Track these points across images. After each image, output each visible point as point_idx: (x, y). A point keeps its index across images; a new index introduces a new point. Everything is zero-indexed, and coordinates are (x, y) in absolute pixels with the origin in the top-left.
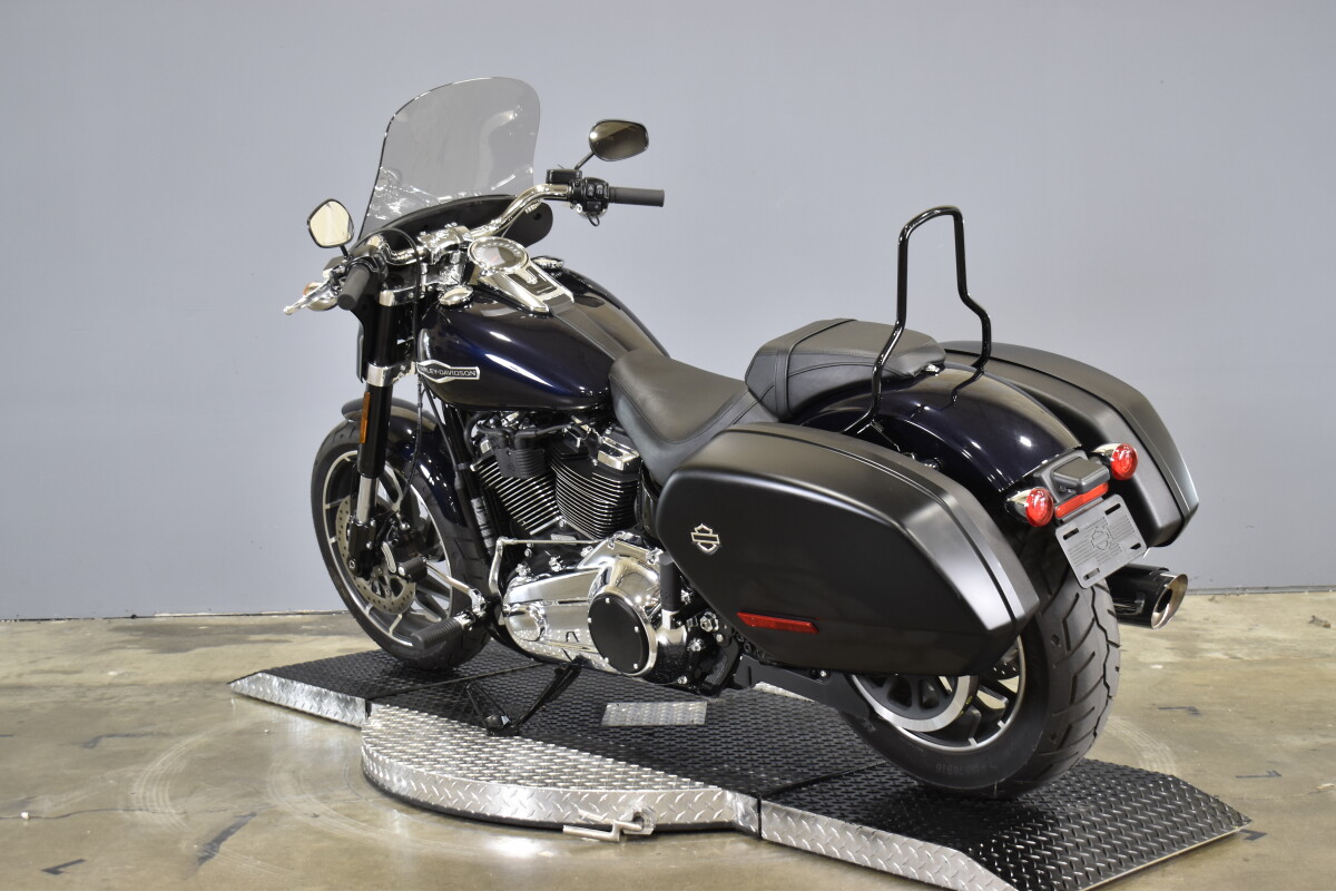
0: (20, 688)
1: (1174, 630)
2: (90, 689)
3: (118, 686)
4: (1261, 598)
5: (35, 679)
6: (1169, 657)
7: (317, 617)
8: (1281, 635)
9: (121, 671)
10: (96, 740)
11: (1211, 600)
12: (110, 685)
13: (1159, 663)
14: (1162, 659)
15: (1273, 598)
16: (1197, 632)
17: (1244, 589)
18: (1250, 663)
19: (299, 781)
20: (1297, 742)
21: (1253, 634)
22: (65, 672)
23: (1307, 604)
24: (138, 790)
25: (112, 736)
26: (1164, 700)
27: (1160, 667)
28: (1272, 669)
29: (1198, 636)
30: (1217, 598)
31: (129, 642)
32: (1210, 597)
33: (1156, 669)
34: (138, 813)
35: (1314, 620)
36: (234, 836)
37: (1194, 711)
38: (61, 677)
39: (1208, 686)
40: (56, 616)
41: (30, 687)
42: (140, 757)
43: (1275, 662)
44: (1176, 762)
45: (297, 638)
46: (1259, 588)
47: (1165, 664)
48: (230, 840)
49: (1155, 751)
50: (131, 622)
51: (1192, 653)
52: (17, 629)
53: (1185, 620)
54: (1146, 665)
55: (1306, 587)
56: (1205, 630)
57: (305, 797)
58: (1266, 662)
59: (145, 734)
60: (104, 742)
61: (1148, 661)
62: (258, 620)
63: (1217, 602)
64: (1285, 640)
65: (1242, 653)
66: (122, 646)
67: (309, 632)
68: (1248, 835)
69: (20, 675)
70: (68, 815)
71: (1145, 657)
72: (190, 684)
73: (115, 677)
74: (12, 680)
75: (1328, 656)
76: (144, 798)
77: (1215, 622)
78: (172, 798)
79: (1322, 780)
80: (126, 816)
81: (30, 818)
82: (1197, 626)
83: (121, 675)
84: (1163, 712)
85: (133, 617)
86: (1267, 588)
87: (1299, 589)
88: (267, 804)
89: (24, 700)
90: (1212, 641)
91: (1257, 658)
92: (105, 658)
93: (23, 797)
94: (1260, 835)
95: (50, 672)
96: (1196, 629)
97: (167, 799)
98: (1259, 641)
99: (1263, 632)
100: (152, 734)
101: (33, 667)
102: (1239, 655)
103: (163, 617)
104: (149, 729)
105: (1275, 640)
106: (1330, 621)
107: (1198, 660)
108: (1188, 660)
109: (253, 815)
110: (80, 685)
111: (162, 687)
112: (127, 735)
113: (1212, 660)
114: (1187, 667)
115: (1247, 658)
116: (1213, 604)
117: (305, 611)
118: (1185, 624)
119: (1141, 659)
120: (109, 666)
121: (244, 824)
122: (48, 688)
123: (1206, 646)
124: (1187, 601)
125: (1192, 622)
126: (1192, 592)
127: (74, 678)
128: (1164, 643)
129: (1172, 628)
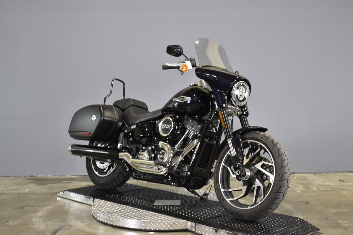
0: (3, 194)
1: (304, 182)
2: (21, 194)
3: (28, 194)
4: (327, 175)
5: (7, 192)
6: (302, 189)
7: (79, 177)
8: (331, 184)
9: (29, 190)
10: (23, 207)
11: (314, 175)
12: (26, 193)
13: (299, 191)
14: (300, 190)
15: (330, 174)
16: (310, 183)
17: (323, 172)
18: (323, 191)
19: (76, 218)
20: (333, 211)
21: (324, 184)
22: (14, 190)
23: (339, 176)
24: (34, 220)
25: (27, 206)
26: (300, 200)
27: (299, 192)
28: (328, 192)
29: (310, 184)
30: (316, 174)
31: (31, 182)
32: (314, 174)
33: (298, 192)
34: (35, 225)
35: (340, 180)
36: (60, 231)
37: (307, 203)
38: (13, 191)
39: (312, 196)
40: (11, 175)
41: (5, 194)
42: (35, 211)
43: (329, 191)
44: (302, 215)
45: (75, 182)
46: (327, 172)
47: (301, 191)
48: (59, 232)
49: (297, 213)
50: (31, 178)
51: (308, 188)
52: (1, 179)
53: (307, 180)
55: (339, 172)
56: (312, 182)
57: (77, 222)
58: (327, 191)
59: (36, 206)
60: (25, 208)
61: (296, 190)
62: (65, 177)
63: (315, 175)
64: (332, 185)
65: (321, 188)
66: (29, 183)
67: (78, 180)
68: (319, 233)
69: (3, 191)
70: (17, 226)
71: (296, 189)
72: (47, 193)
73: (27, 191)
75: (343, 189)
76: (36, 222)
77: (315, 180)
78: (43, 222)
79: (339, 220)
80: (32, 226)
82: (310, 181)
83: (29, 191)
84: (299, 203)
85: (32, 176)
86: (329, 172)
87: (337, 172)
88: (68, 224)
89: (4, 197)
90: (313, 185)
91: (325, 190)
92: (25, 186)
93: (5, 221)
94: (322, 233)
95: (11, 190)
96: (309, 182)
97: (42, 222)
98: (326, 185)
99: (327, 183)
100: (38, 206)
101: (6, 189)
102: (320, 189)
103: (40, 176)
105: (330, 185)
106: (344, 181)
107: (310, 190)
108: (307, 190)
109: (64, 226)
110: (18, 193)
111: (40, 194)
112: (31, 206)
113: (313, 190)
114: (307, 192)
115: (322, 190)
116: (315, 176)
117: (77, 175)
118: (307, 181)
119: (295, 190)
120: (26, 188)
121: (62, 228)
122: (10, 194)
123: (312, 186)
124: (308, 175)
125: (309, 180)
126: (309, 173)
127: (17, 192)
128: (301, 186)
129: (303, 182)
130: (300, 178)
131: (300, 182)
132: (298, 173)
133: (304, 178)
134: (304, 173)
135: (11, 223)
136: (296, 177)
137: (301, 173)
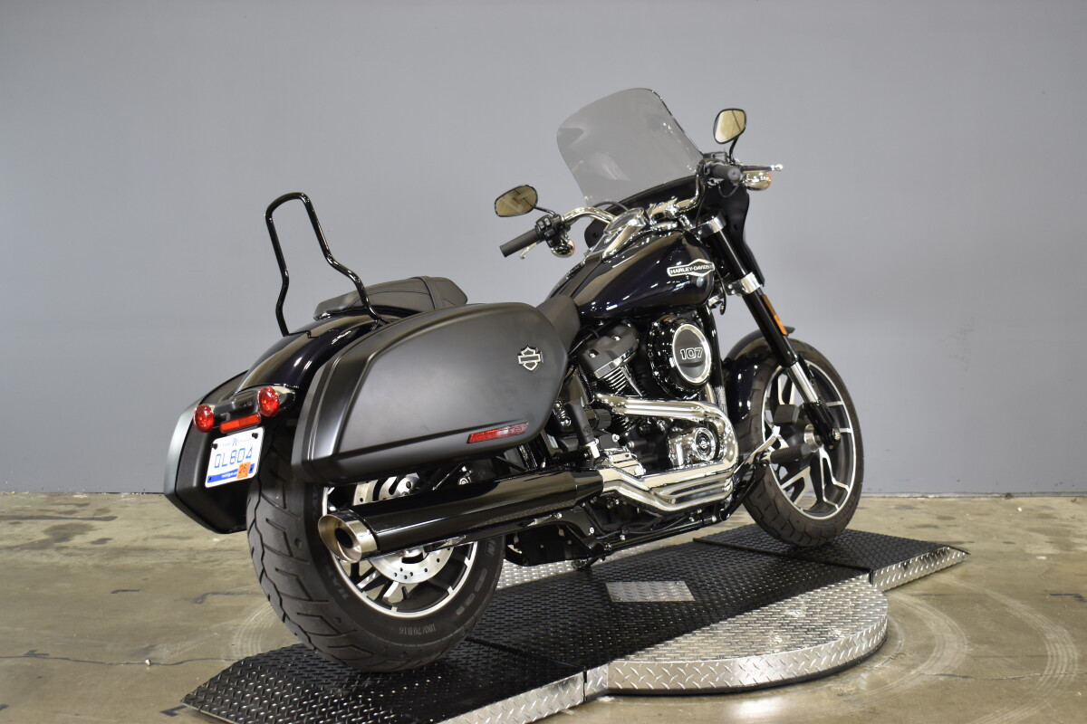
0: (145, 550)
1: (1049, 526)
2: (199, 552)
3: (220, 550)
5: (157, 543)
6: (1050, 550)
10: (203, 597)
11: (1073, 501)
12: (214, 550)
13: (1043, 555)
14: (1044, 551)
16: (1068, 529)
22: (180, 538)
24: (236, 642)
25: (217, 593)
26: (1054, 587)
27: (1044, 558)
29: (1069, 532)
30: (1078, 500)
32: (1073, 498)
33: (1041, 560)
37: (1080, 598)
38: (177, 542)
41: (153, 550)
42: (238, 612)
44: (1075, 643)
47: (1047, 555)
51: (1068, 546)
52: (143, 500)
53: (1056, 518)
54: (1032, 556)
56: (1073, 527)
59: (242, 593)
60: (210, 598)
61: (1033, 552)
63: (1078, 503)
69: (145, 539)
70: (182, 663)
71: (1031, 549)
73: (218, 543)
74: (139, 544)
76: (241, 649)
77: (1080, 520)
81: (151, 664)
82: (1066, 523)
83: (223, 542)
84: (1055, 598)
89: (149, 561)
90: (1081, 537)
93: (147, 645)
95: (169, 537)
96: (1066, 526)
100: (247, 593)
101: (156, 533)
104: (245, 589)
107: (1073, 552)
108: (1066, 553)
110: (192, 550)
112: (228, 594)
114: (1066, 558)
116: (1075, 505)
118: (1056, 521)
119: (1028, 551)
122: (167, 550)
123: (1077, 540)
124: (1055, 502)
125: (1061, 519)
126: (1057, 494)
127: (187, 543)
128: (1042, 537)
129: (1047, 524)
130: (1032, 510)
131: (1037, 523)
132: (1024, 494)
133: (1046, 512)
134: (1043, 494)
135: (164, 653)
136: (1020, 509)
137: (1031, 495)
